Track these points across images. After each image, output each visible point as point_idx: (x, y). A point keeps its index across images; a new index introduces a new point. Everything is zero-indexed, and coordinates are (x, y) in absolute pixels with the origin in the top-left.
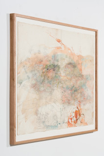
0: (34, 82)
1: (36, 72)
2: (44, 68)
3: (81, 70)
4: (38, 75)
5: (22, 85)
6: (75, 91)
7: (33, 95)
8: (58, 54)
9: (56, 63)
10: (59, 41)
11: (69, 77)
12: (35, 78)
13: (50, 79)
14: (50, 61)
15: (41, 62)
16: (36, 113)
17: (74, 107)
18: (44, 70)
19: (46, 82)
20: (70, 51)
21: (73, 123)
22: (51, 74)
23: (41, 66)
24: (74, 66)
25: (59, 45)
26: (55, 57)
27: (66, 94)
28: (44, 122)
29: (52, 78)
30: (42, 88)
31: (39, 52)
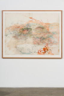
0: (14, 35)
1: (16, 31)
2: (21, 30)
3: (48, 30)
4: (17, 32)
5: (7, 36)
6: (43, 39)
7: (14, 40)
8: (31, 23)
9: (29, 27)
10: (31, 18)
11: (39, 33)
12: (15, 33)
13: (25, 34)
14: (25, 27)
15: (19, 27)
16: (16, 47)
17: (43, 46)
18: (21, 31)
19: (22, 35)
20: (39, 22)
21: (42, 53)
22: (26, 32)
23: (19, 29)
24: (43, 28)
25: (31, 20)
26: (28, 25)
27: (36, 40)
28: (21, 51)
29: (27, 34)
30: (19, 38)
31: (18, 24)
